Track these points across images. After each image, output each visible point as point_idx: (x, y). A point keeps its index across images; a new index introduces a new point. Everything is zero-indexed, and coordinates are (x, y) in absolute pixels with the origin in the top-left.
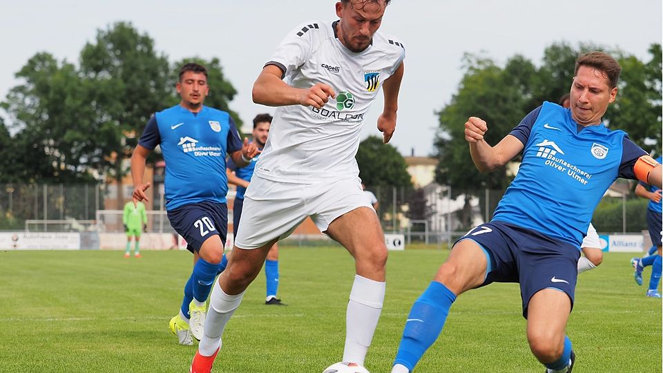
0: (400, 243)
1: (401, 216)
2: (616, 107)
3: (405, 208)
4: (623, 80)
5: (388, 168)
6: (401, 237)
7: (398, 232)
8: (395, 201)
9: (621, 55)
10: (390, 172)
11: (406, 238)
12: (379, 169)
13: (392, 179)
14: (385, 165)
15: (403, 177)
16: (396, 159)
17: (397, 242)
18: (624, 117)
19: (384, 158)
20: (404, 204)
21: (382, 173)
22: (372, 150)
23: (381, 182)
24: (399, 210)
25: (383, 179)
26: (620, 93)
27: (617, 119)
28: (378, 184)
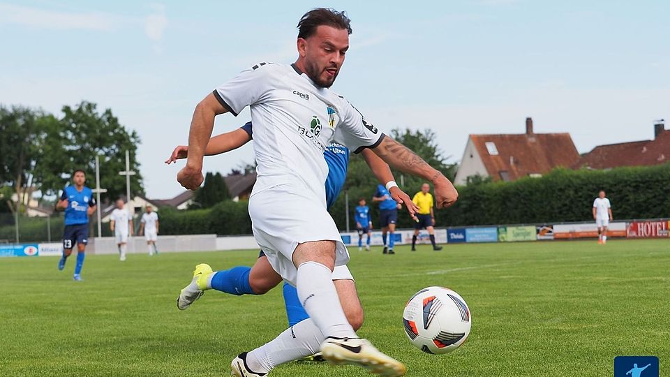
2: (41, 151)
4: (45, 132)
9: (43, 114)
18: (45, 158)
26: (43, 141)
27: (41, 160)
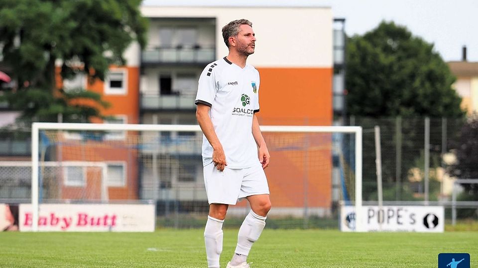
0: (436, 222)
1: (441, 173)
3: (450, 158)
5: (417, 83)
6: (439, 212)
7: (433, 201)
8: (427, 146)
10: (421, 92)
11: (448, 213)
12: (400, 85)
13: (425, 104)
14: (412, 76)
15: (446, 100)
16: (432, 66)
17: (430, 220)
19: (410, 64)
20: (448, 151)
21: (406, 93)
22: (387, 50)
23: (404, 110)
24: (435, 162)
25: (408, 104)
28: (398, 112)
